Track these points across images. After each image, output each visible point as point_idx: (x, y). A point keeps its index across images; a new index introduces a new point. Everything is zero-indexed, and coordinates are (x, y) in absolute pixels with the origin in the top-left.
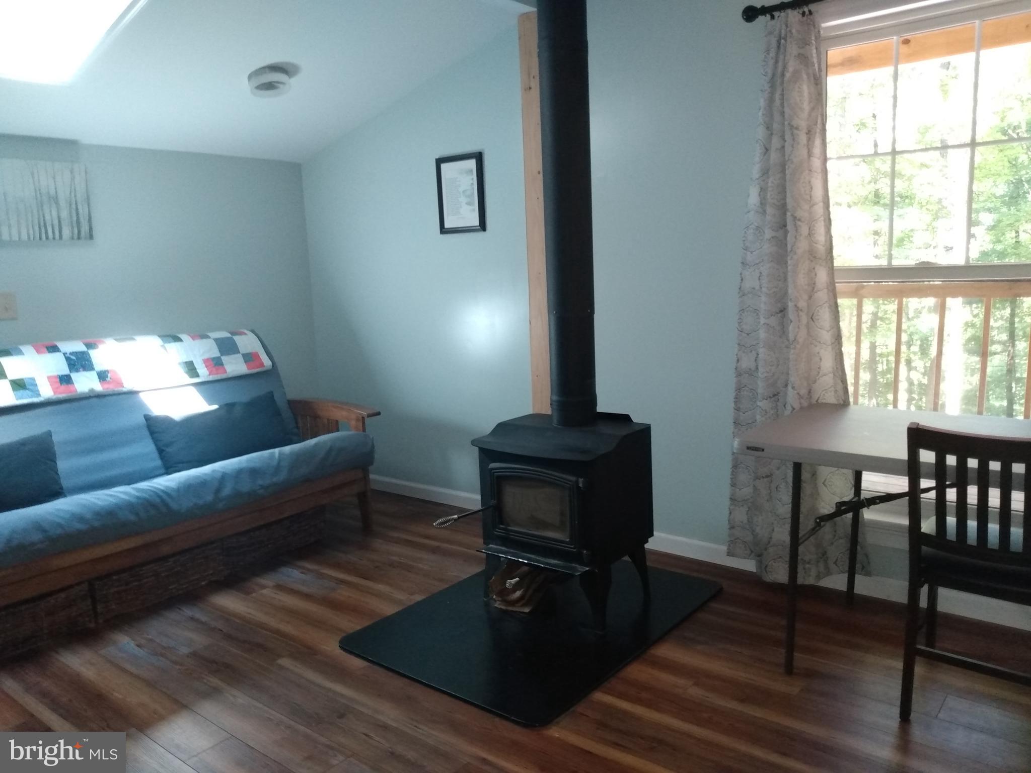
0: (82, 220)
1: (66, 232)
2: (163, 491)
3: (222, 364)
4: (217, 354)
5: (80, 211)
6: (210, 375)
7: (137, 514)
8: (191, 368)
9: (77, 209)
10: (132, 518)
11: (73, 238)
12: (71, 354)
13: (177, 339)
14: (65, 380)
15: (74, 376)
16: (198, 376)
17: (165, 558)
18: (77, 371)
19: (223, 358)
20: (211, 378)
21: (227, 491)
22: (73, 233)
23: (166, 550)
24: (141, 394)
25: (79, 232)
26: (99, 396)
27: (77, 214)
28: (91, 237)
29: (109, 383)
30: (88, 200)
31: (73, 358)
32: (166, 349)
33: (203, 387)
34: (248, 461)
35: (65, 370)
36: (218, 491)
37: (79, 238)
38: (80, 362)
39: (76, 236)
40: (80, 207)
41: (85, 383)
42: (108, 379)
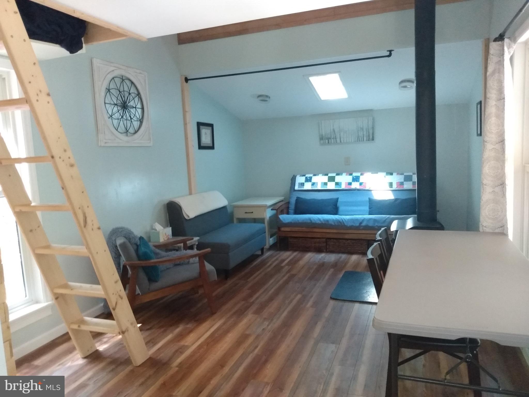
0: (370, 135)
1: (365, 139)
2: (344, 219)
3: (403, 185)
4: (403, 181)
5: (370, 132)
6: (397, 188)
7: (334, 223)
8: (391, 185)
9: (369, 131)
10: (333, 224)
11: (367, 140)
12: (355, 176)
13: (391, 174)
14: (350, 184)
15: (353, 183)
16: (392, 187)
17: (347, 239)
18: (354, 182)
19: (404, 182)
20: (397, 189)
21: (364, 224)
22: (367, 139)
23: (347, 237)
24: (372, 191)
25: (369, 139)
26: (358, 190)
27: (369, 132)
28: (373, 139)
29: (362, 186)
30: (373, 128)
31: (355, 177)
32: (385, 177)
33: (394, 192)
34: (375, 217)
35: (351, 181)
36: (361, 223)
37: (369, 140)
38: (356, 179)
39: (368, 139)
40: (370, 130)
41: (355, 185)
42: (362, 185)
